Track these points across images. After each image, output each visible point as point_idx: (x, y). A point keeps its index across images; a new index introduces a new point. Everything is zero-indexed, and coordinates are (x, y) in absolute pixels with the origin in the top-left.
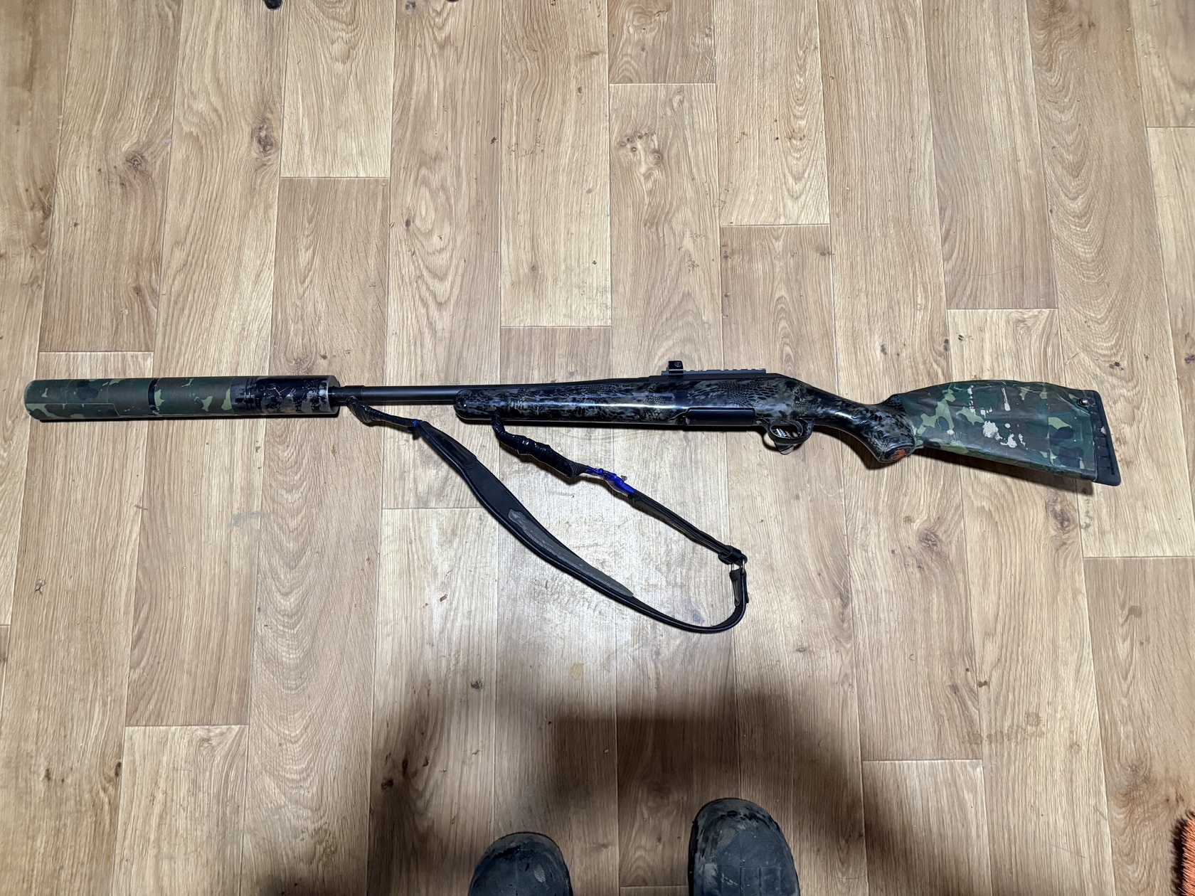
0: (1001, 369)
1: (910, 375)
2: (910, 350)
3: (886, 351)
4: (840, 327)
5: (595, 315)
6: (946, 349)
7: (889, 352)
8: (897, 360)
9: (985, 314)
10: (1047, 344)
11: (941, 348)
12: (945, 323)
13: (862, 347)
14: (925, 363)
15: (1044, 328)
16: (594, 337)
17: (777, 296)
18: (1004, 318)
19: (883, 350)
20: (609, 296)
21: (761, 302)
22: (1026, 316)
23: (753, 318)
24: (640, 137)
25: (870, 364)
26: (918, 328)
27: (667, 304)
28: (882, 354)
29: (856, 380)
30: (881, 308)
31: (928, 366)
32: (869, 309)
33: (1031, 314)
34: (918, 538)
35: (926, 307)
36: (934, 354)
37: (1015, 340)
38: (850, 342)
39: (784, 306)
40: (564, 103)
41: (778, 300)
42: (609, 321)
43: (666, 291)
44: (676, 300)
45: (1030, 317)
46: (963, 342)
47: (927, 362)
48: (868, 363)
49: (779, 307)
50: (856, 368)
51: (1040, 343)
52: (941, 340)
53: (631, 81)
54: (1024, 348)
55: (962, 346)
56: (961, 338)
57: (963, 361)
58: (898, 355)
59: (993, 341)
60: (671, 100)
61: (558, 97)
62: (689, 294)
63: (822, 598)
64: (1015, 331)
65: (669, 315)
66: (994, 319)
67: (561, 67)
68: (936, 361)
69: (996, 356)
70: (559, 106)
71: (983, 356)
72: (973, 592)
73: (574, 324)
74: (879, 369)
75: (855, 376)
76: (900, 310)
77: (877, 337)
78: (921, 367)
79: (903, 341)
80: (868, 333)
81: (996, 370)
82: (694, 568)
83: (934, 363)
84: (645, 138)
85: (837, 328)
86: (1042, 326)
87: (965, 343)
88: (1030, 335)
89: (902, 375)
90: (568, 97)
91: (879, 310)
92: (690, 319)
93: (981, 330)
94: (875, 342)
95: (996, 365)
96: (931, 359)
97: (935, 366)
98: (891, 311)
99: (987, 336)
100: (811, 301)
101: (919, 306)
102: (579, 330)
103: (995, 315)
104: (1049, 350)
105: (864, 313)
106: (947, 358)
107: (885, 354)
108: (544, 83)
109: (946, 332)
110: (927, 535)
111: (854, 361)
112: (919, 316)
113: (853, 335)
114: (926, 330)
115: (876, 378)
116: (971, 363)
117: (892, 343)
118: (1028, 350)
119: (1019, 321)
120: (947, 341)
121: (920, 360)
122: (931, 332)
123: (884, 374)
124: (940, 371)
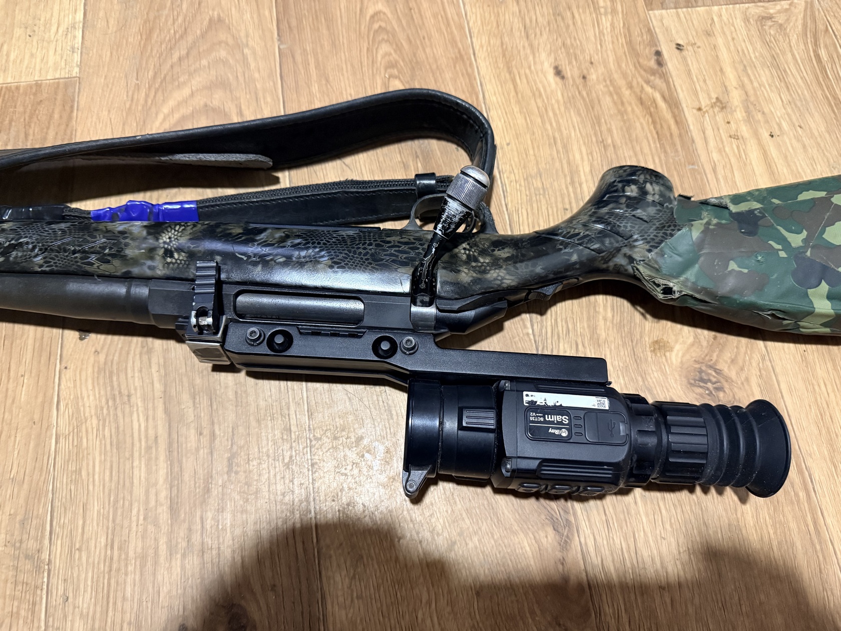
0: (756, 84)
1: (611, 105)
2: (601, 70)
3: (564, 73)
4: (482, 46)
5: (51, 63)
6: (660, 63)
7: (568, 72)
8: (585, 85)
9: (709, 13)
10: (816, 44)
11: (652, 63)
12: (649, 30)
13: (522, 72)
14: (630, 87)
15: (805, 26)
16: (45, 95)
17: (371, 12)
18: (738, 15)
19: (558, 72)
20: (79, 34)
21: (345, 21)
22: (772, 11)
23: (334, 44)
25: (540, 95)
26: (608, 38)
27: (182, 37)
28: (558, 79)
29: (520, 120)
30: (543, 16)
31: (638, 90)
32: (523, 19)
33: (778, 7)
35: (614, 11)
36: (643, 72)
37: (767, 44)
38: (501, 65)
39: (383, 25)
41: (372, 17)
42: (76, 70)
43: (180, 20)
44: (197, 30)
45: (779, 12)
46: (685, 53)
47: (634, 83)
48: (536, 94)
49: (376, 26)
50: (518, 102)
51: (806, 44)
52: (648, 51)
54: (784, 53)
55: (684, 59)
56: (679, 47)
57: (692, 79)
58: (584, 77)
59: (732, 48)
62: (220, 20)
64: (762, 35)
65: (184, 52)
66: (725, 18)
68: (648, 82)
69: (742, 67)
71: (721, 70)
73: (9, 80)
74: (558, 102)
75: (518, 115)
76: (573, 17)
77: (543, 56)
78: (626, 93)
79: (588, 58)
80: (528, 51)
81: (749, 87)
83: (645, 86)
85: (477, 48)
86: (800, 22)
87: (688, 52)
88: (786, 35)
89: (597, 107)
91: (540, 19)
92: (223, 53)
93: (709, 34)
94: (542, 64)
95: (746, 80)
96: (640, 80)
97: (648, 89)
98: (559, 18)
99: (720, 41)
100: (428, 14)
101: (602, 10)
102: (18, 88)
103: (724, 12)
104: (823, 53)
105: (517, 24)
106: (664, 77)
107: (563, 78)
109: (653, 40)
111: (513, 93)
112: (606, 22)
113: (504, 55)
114: (622, 40)
115: (555, 114)
116: (705, 81)
117: (570, 63)
118: (789, 56)
119: (763, 18)
120: (658, 53)
121: (622, 83)
122: (630, 43)
123: (566, 108)
124: (658, 96)
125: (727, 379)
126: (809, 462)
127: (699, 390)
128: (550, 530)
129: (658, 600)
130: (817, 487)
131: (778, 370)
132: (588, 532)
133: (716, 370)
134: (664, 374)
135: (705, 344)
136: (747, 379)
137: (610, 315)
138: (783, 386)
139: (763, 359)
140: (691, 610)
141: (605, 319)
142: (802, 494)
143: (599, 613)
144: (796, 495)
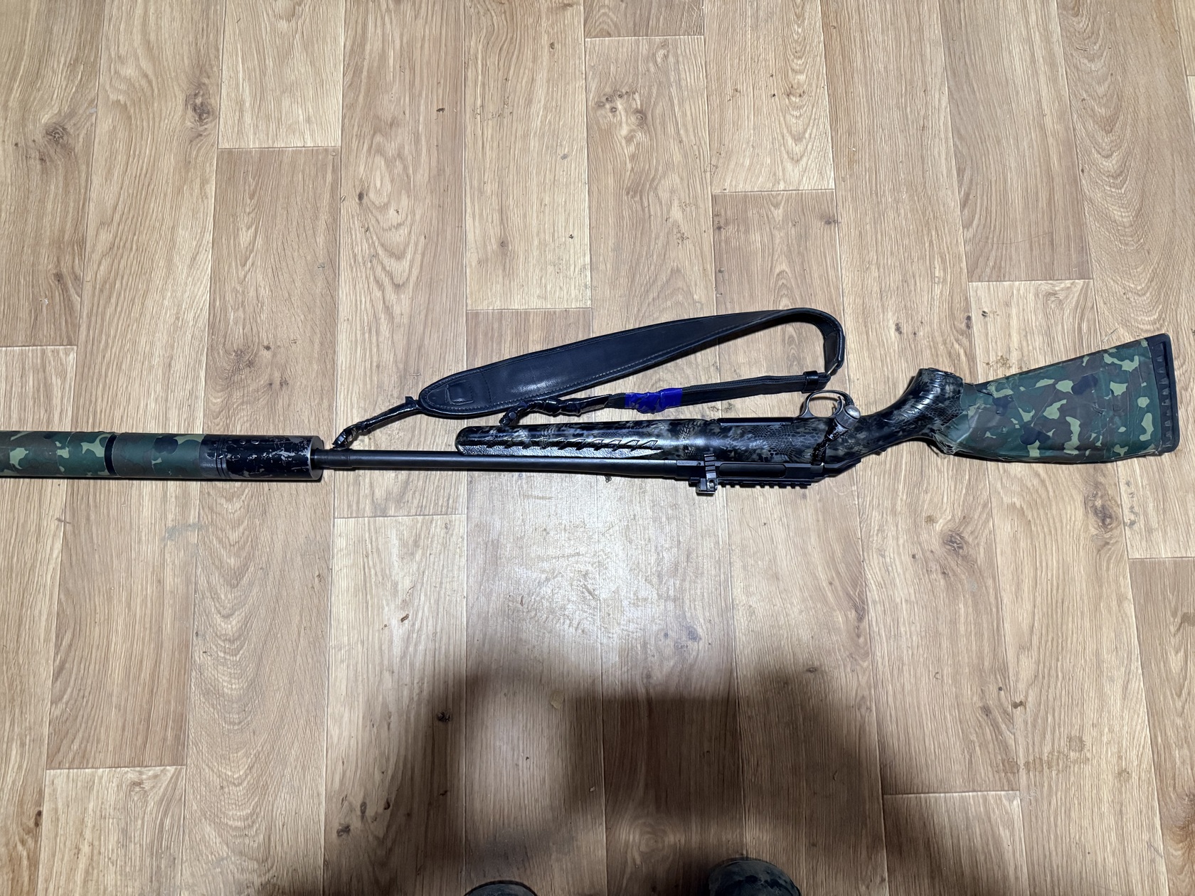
0: (1031, 348)
1: (929, 356)
2: (927, 329)
3: (902, 330)
4: (849, 304)
5: (573, 296)
6: (968, 327)
7: (904, 330)
8: (914, 340)
9: (1012, 287)
10: (1082, 319)
11: (963, 326)
12: (966, 298)
13: (874, 326)
14: (945, 343)
15: (1078, 302)
16: (572, 320)
17: (777, 271)
18: (1032, 290)
19: (898, 329)
20: (588, 274)
21: (760, 278)
22: (1057, 288)
23: (751, 296)
24: (620, 96)
25: (884, 345)
26: (937, 303)
27: (654, 282)
28: (897, 334)
29: (868, 363)
30: (894, 282)
31: (949, 346)
32: (881, 284)
33: (1063, 285)
34: (941, 541)
35: (945, 280)
36: (955, 332)
37: (1046, 315)
38: (860, 320)
39: (785, 282)
40: (534, 60)
41: (778, 275)
42: (589, 302)
43: (653, 267)
44: (663, 277)
45: (1062, 290)
46: (987, 319)
47: (948, 341)
48: (881, 344)
49: (780, 283)
50: (868, 349)
51: (1074, 318)
52: (963, 316)
53: (609, 35)
54: (1056, 325)
55: (986, 324)
56: (984, 314)
57: (987, 340)
58: (915, 334)
59: (1021, 317)
60: (654, 55)
61: (528, 54)
62: (678, 270)
63: (835, 610)
64: (1045, 305)
65: (656, 294)
66: (1021, 292)
67: (531, 20)
68: (957, 340)
69: (1024, 333)
70: (530, 64)
71: (1009, 335)
72: (1005, 600)
73: (549, 306)
74: (894, 351)
75: (867, 359)
76: (916, 284)
77: (890, 314)
78: (941, 347)
79: (920, 318)
80: (880, 310)
81: (1025, 350)
82: (688, 578)
83: (955, 343)
84: (626, 97)
85: (846, 305)
86: (1075, 299)
87: (989, 319)
88: (1062, 309)
89: (920, 357)
90: (539, 53)
91: (892, 284)
92: (680, 298)
93: (1007, 304)
94: (888, 321)
95: (1025, 344)
96: (952, 338)
97: (956, 346)
98: (905, 285)
99: (1014, 311)
100: (816, 275)
101: (937, 280)
102: (555, 312)
103: (1022, 288)
104: (1084, 326)
105: (876, 289)
106: (970, 337)
107: (900, 333)
108: (512, 38)
109: (967, 308)
110: (951, 536)
111: (866, 342)
112: (937, 290)
113: (863, 313)
114: (946, 306)
115: (891, 360)
116: (996, 342)
117: (907, 321)
118: (1060, 326)
119: (1050, 293)
120: (969, 318)
121: (939, 340)
122: (951, 308)
123: (899, 356)
124: (962, 352)
125: (967, 543)
126: (1003, 593)
127: (949, 547)
128: (854, 612)
129: (905, 652)
130: (1004, 607)
131: (997, 540)
132: (873, 615)
133: (960, 537)
134: (930, 536)
135: (957, 521)
136: (978, 544)
137: (905, 497)
138: (998, 550)
139: (990, 533)
140: (921, 660)
141: (902, 500)
142: (994, 610)
143: (874, 655)
144: (991, 610)
